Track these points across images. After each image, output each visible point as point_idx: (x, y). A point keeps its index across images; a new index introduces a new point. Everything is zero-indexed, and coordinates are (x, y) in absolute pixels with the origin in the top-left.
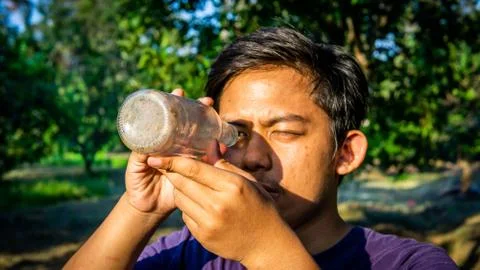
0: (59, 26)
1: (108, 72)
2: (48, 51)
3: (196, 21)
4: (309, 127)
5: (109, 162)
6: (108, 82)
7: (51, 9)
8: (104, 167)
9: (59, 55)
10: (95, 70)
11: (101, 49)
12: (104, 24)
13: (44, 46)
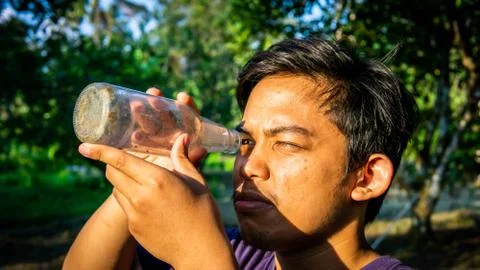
0: (173, 32)
1: (220, 76)
2: (162, 56)
3: (303, 26)
4: (314, 141)
5: (222, 165)
6: (220, 86)
7: (164, 16)
8: (217, 169)
9: (173, 60)
10: (207, 74)
11: (214, 53)
12: (216, 28)
13: (159, 52)
